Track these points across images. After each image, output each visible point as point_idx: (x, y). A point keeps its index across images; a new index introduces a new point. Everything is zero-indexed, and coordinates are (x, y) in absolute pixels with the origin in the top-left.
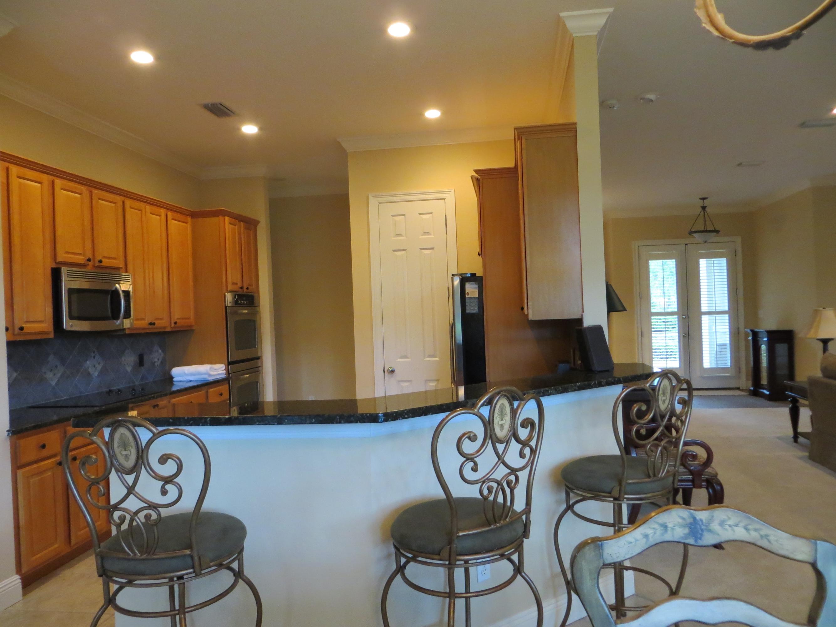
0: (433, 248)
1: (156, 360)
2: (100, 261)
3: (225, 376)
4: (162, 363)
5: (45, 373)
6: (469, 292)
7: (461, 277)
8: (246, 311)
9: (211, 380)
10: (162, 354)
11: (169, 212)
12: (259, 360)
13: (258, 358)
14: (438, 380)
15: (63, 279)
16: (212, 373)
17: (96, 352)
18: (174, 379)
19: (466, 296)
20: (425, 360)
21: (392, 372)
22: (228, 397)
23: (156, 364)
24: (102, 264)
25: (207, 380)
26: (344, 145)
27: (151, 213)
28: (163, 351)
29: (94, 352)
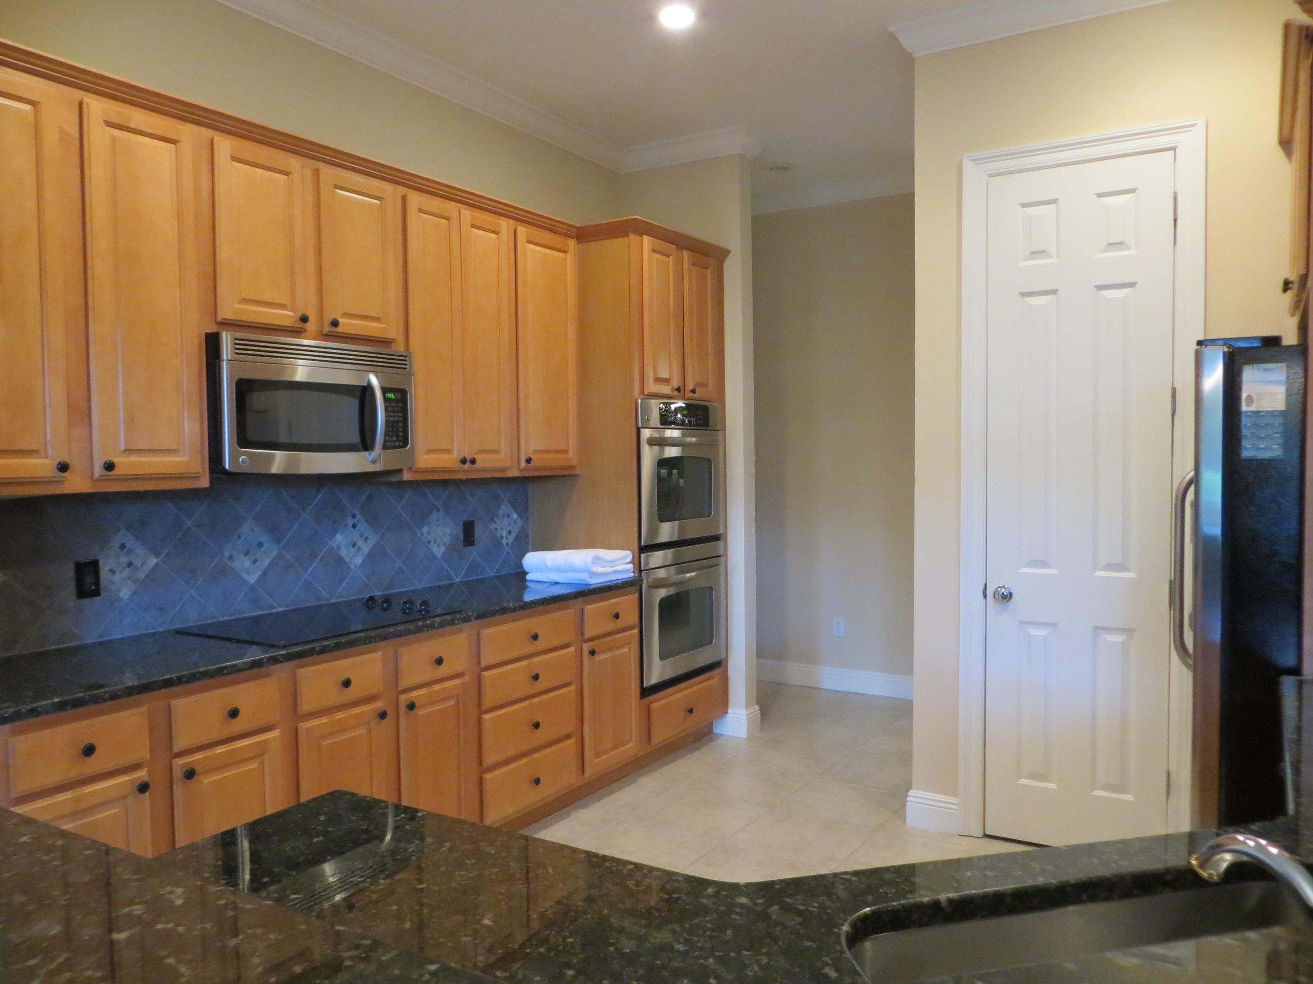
0: (1132, 285)
1: (504, 533)
2: (335, 323)
3: (632, 575)
4: (517, 538)
5: (231, 557)
6: (1254, 395)
7: (1226, 349)
8: (694, 440)
9: (595, 584)
10: (520, 523)
11: (521, 226)
12: (721, 543)
13: (716, 538)
14: (1128, 631)
15: (225, 358)
16: (599, 569)
17: (359, 516)
18: (528, 577)
19: (1244, 408)
20: (1095, 575)
21: (1007, 597)
22: (636, 620)
23: (504, 541)
24: (340, 329)
25: (586, 583)
26: (908, 42)
27: (473, 226)
28: (520, 516)
29: (354, 516)
